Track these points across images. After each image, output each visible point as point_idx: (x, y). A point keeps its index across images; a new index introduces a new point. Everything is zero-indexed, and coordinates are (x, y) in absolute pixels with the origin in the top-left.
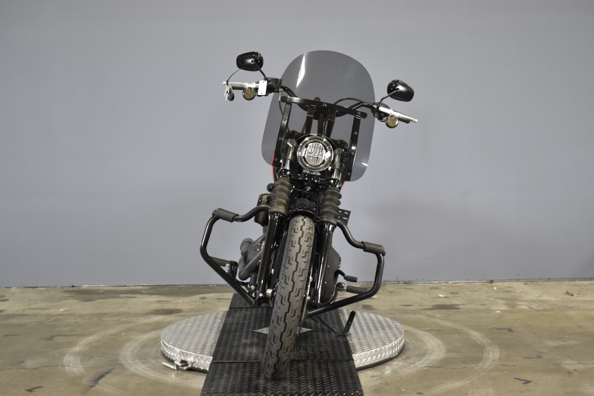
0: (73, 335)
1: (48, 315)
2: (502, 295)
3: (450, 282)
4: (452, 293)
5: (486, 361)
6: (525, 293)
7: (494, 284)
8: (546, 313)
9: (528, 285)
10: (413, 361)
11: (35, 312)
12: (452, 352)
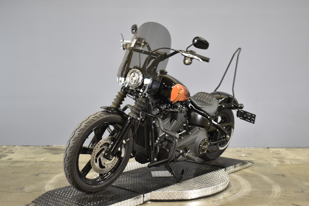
0: (49, 173)
1: (35, 161)
2: (275, 156)
3: (246, 148)
4: (249, 154)
5: (274, 194)
6: (287, 155)
7: (270, 149)
8: (301, 166)
9: (288, 150)
10: (234, 193)
11: (29, 159)
12: (255, 188)
